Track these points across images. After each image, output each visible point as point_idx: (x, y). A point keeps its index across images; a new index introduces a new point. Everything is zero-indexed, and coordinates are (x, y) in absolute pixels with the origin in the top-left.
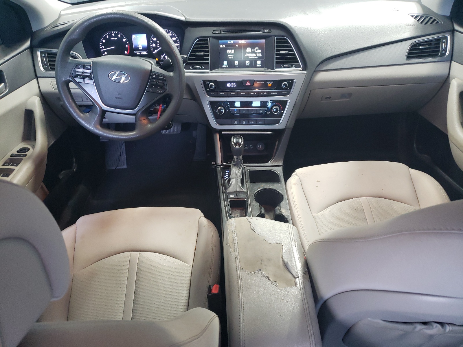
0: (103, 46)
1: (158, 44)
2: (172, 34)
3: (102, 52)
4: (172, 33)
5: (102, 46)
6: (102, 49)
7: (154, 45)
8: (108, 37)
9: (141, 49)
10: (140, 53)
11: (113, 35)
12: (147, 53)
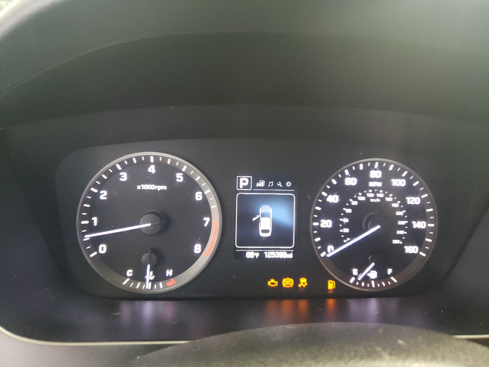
0: (95, 219)
1: (346, 220)
2: (409, 183)
3: (87, 243)
4: (406, 178)
5: (89, 218)
6: (91, 228)
7: (327, 224)
8: (124, 177)
9: (268, 235)
10: (262, 254)
11: (152, 169)
12: (291, 256)
